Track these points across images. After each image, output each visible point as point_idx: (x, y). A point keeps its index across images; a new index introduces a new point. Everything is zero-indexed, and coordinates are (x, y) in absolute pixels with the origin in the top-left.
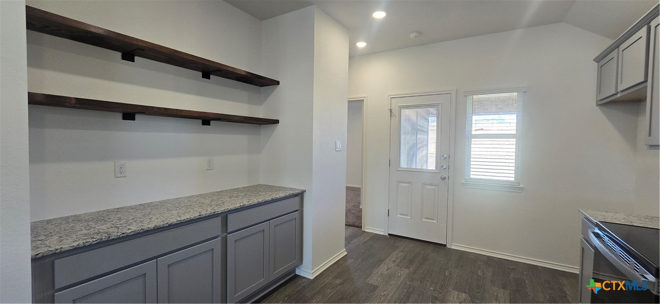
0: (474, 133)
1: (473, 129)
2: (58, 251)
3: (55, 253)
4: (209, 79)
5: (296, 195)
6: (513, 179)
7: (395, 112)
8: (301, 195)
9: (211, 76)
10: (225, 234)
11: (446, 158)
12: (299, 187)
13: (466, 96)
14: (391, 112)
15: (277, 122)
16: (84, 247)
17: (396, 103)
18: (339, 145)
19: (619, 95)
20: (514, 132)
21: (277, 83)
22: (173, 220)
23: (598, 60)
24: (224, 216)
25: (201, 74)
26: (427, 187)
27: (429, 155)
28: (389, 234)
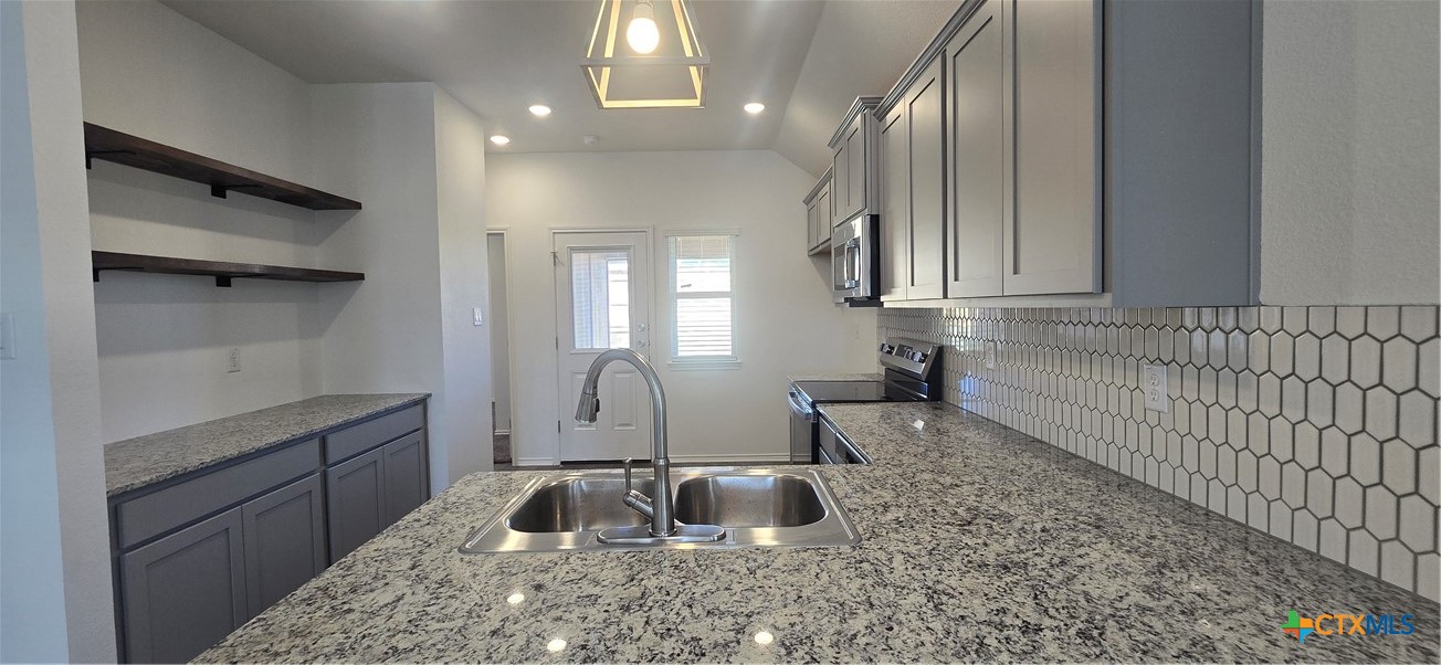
0: (679, 290)
1: (679, 284)
2: (129, 489)
3: (126, 492)
4: (225, 197)
5: (415, 403)
6: (729, 353)
7: (562, 257)
8: (422, 402)
9: (227, 192)
10: (323, 468)
11: (644, 329)
12: (418, 391)
13: (667, 237)
14: (555, 257)
15: (361, 277)
16: (158, 483)
17: (563, 243)
18: (478, 316)
19: (820, 248)
20: (729, 289)
21: (358, 206)
22: (262, 444)
23: (807, 201)
24: (323, 438)
25: (209, 188)
26: (618, 376)
27: (611, 330)
28: (562, 463)
